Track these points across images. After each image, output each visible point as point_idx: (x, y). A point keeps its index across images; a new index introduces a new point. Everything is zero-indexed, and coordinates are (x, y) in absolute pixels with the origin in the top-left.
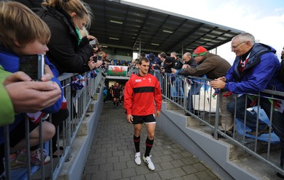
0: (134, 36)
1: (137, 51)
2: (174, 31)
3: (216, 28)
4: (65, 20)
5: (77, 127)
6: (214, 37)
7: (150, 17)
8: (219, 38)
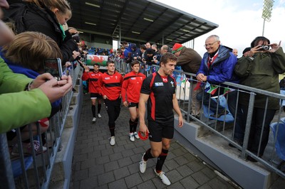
0: (114, 22)
1: (117, 39)
2: (155, 20)
3: (194, 20)
4: (49, 17)
5: (64, 120)
6: (192, 28)
8: (197, 30)
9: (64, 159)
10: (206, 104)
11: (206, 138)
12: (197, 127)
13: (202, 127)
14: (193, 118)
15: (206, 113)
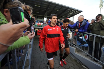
0: (45, 11)
1: (46, 17)
2: (59, 10)
3: (73, 9)
5: (29, 45)
6: (72, 12)
7: (50, 5)
8: (74, 13)
9: (29, 58)
10: (78, 40)
11: (78, 53)
12: (75, 48)
13: (77, 49)
14: (73, 45)
15: (78, 43)
